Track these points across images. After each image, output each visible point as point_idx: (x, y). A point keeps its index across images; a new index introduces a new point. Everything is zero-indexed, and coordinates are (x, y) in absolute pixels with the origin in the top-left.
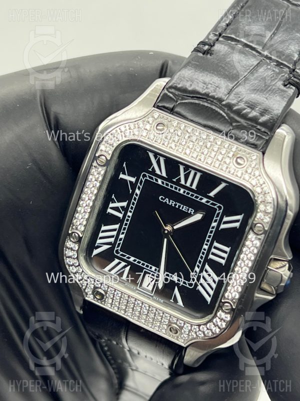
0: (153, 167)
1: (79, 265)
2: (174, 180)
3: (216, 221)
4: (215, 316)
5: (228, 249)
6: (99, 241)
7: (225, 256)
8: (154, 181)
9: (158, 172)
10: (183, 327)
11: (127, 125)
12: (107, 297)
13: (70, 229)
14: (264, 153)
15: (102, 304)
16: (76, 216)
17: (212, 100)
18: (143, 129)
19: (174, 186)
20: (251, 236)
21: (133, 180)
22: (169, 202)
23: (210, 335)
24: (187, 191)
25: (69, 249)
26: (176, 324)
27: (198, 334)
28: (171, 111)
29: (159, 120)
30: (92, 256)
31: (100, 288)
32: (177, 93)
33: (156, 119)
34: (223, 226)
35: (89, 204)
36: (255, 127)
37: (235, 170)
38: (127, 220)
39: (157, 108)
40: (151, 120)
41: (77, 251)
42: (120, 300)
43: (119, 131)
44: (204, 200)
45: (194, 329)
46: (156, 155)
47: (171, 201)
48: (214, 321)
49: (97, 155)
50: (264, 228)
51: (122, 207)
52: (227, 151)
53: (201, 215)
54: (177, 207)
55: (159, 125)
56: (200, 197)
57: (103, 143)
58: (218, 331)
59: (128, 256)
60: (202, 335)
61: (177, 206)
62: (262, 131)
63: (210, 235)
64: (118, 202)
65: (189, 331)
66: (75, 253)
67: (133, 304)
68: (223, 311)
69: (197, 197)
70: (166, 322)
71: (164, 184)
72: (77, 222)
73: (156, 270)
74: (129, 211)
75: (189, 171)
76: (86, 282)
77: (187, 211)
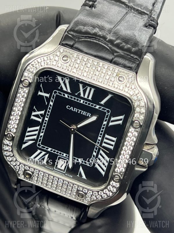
0: (61, 86)
1: (13, 156)
2: (76, 94)
3: (106, 121)
4: (109, 184)
5: (115, 139)
6: (26, 138)
7: (113, 143)
8: (63, 96)
9: (65, 89)
10: (87, 193)
11: (42, 58)
12: (33, 176)
13: (6, 131)
14: (137, 73)
15: (30, 181)
16: (10, 123)
17: (99, 38)
18: (53, 60)
19: (76, 98)
20: (132, 129)
21: (48, 95)
22: (73, 110)
23: (106, 197)
24: (85, 101)
25: (6, 145)
26: (82, 191)
27: (97, 197)
28: (72, 47)
29: (65, 54)
30: (22, 149)
31: (29, 170)
32: (75, 34)
33: (62, 53)
34: (111, 124)
35: (18, 113)
36: (130, 55)
37: (118, 85)
38: (45, 123)
39: (62, 45)
40: (58, 54)
41: (12, 146)
42: (43, 178)
43: (37, 62)
44: (97, 107)
45: (95, 194)
47: (75, 108)
48: (108, 188)
49: (22, 80)
50: (140, 123)
51: (41, 115)
52: (112, 73)
53: (96, 117)
54: (79, 112)
55: (64, 57)
56: (95, 105)
57: (26, 71)
58: (111, 194)
59: (46, 147)
60: (100, 198)
62: (134, 58)
63: (103, 130)
64: (38, 111)
65: (91, 196)
66: (10, 147)
67: (52, 180)
68: (114, 181)
69: (92, 105)
70: (75, 190)
71: (69, 98)
72: (10, 126)
73: (66, 156)
74: (46, 117)
75: (86, 88)
76: (19, 167)
77: (86, 115)
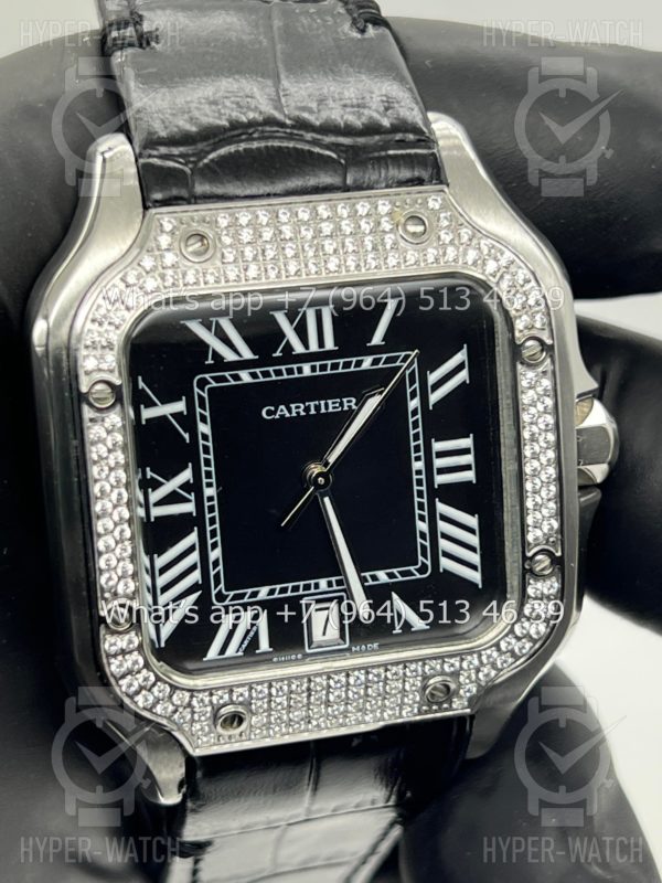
0: (214, 351)
1: (158, 679)
2: (278, 354)
3: (413, 395)
4: (524, 597)
5: (467, 442)
6: (164, 598)
7: (469, 459)
8: (233, 383)
9: (229, 356)
10: (461, 669)
12: (252, 715)
13: (100, 604)
14: (448, 185)
16: (102, 566)
18: (159, 270)
19: (283, 368)
20: (527, 377)
21: (180, 406)
22: (290, 412)
23: (528, 649)
24: (318, 364)
25: (115, 656)
26: (442, 673)
27: (498, 664)
28: (190, 197)
29: (184, 230)
30: (162, 645)
31: (230, 703)
34: (434, 398)
35: (120, 516)
36: (391, 140)
38: (211, 509)
39: (158, 206)
41: (140, 648)
42: (288, 701)
44: (367, 363)
45: (489, 657)
46: (206, 319)
47: (293, 406)
48: (527, 611)
49: (84, 390)
50: (544, 343)
51: (186, 486)
54: (313, 412)
55: (191, 241)
56: (354, 359)
57: (83, 352)
58: (542, 628)
59: (249, 591)
60: (510, 660)
61: (312, 408)
62: (411, 142)
63: (415, 431)
64: (168, 480)
65: (478, 671)
66: (135, 656)
68: (538, 576)
69: (347, 365)
70: (415, 685)
71: (258, 377)
72: (110, 579)
73: (330, 584)
74: (204, 485)
75: (300, 315)
76: (189, 710)
77: (340, 409)
